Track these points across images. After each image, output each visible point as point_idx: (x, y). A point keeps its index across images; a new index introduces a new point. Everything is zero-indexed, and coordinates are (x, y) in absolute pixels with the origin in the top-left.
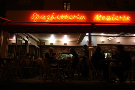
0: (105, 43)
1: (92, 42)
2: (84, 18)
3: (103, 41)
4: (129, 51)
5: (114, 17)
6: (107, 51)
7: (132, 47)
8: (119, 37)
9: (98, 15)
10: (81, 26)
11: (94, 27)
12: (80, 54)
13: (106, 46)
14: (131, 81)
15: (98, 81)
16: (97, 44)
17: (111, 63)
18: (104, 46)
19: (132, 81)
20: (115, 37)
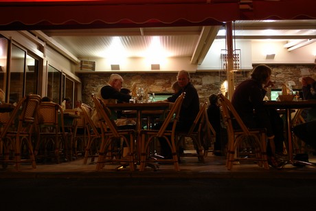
0: (277, 61)
3: (270, 53)
13: (280, 70)
16: (253, 65)
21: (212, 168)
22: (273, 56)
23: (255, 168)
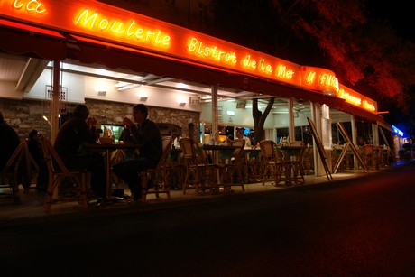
0: (108, 98)
1: (64, 90)
2: (39, 9)
3: (102, 90)
4: (166, 124)
5: (132, 30)
6: (112, 120)
7: (172, 114)
8: (144, 84)
9: (87, 11)
10: (27, 32)
11: (69, 45)
12: (27, 123)
13: (110, 107)
14: (157, 195)
15: (76, 203)
16: (86, 99)
17: (115, 153)
18: (105, 106)
19: (160, 195)
20: (135, 85)
21: (33, 210)
22: (104, 93)
23: (75, 207)
